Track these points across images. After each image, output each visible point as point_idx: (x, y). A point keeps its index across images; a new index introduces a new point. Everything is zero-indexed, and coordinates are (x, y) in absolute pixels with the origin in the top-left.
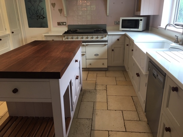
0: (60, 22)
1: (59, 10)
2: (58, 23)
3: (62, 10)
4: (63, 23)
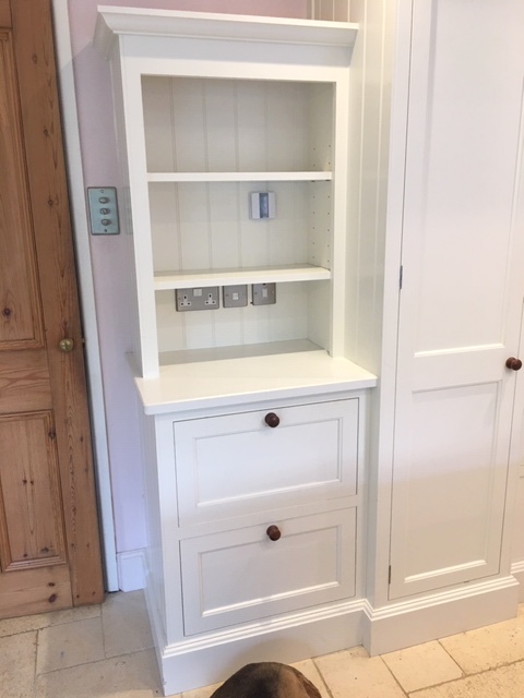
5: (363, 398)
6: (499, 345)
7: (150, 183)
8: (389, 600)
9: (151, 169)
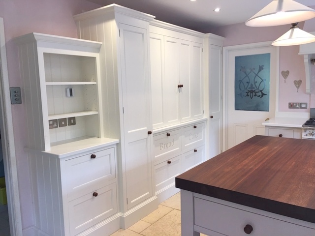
0: (294, 103)
1: (295, 82)
2: (290, 104)
4: (301, 104)
5: (115, 147)
6: (146, 128)
7: (47, 86)
8: (128, 210)
9: (46, 81)
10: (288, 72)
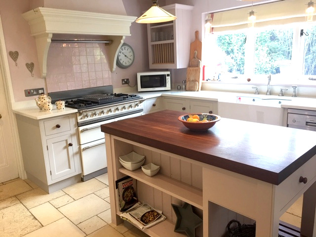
2: (26, 91)
3: (32, 64)
10: (17, 53)
